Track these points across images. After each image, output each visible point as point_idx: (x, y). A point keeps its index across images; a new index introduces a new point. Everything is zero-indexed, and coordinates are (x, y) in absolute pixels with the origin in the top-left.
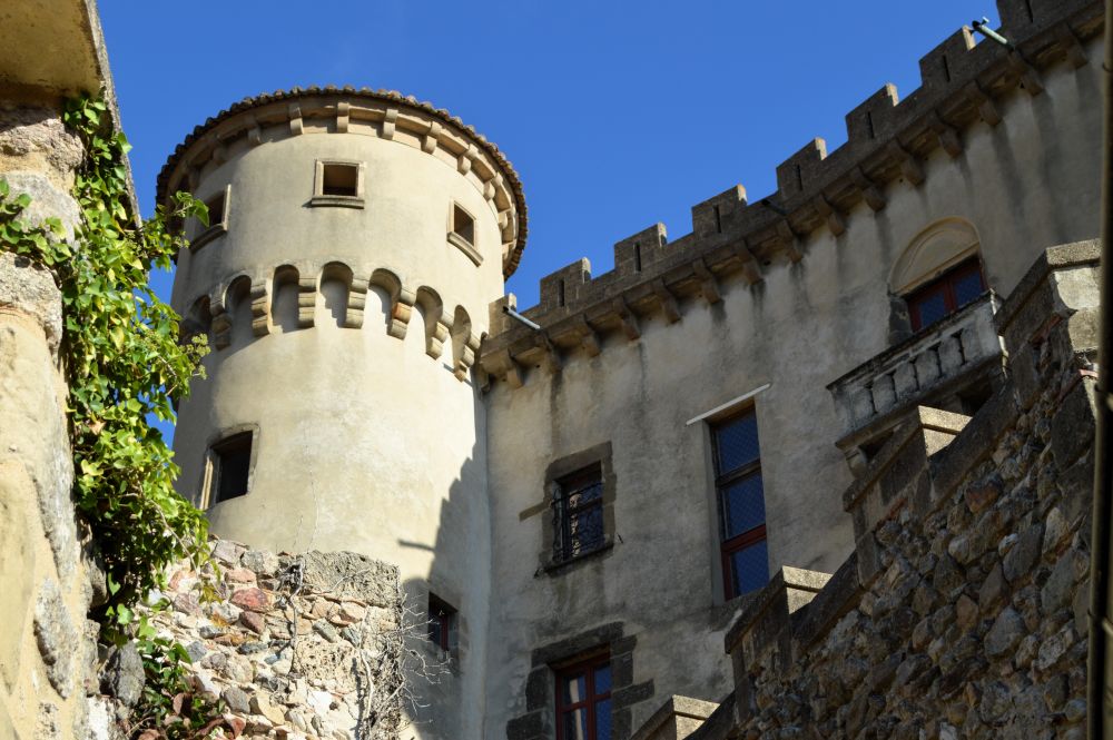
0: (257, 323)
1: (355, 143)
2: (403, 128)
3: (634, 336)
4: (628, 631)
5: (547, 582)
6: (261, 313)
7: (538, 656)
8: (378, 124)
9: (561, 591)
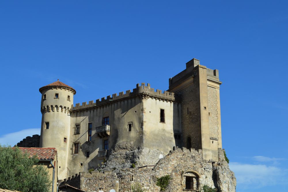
0: (49, 111)
1: (58, 91)
2: (63, 88)
3: (84, 112)
4: (80, 142)
5: (75, 135)
6: (50, 110)
7: (73, 142)
8: (61, 88)
9: (75, 137)
